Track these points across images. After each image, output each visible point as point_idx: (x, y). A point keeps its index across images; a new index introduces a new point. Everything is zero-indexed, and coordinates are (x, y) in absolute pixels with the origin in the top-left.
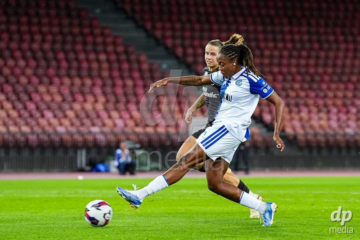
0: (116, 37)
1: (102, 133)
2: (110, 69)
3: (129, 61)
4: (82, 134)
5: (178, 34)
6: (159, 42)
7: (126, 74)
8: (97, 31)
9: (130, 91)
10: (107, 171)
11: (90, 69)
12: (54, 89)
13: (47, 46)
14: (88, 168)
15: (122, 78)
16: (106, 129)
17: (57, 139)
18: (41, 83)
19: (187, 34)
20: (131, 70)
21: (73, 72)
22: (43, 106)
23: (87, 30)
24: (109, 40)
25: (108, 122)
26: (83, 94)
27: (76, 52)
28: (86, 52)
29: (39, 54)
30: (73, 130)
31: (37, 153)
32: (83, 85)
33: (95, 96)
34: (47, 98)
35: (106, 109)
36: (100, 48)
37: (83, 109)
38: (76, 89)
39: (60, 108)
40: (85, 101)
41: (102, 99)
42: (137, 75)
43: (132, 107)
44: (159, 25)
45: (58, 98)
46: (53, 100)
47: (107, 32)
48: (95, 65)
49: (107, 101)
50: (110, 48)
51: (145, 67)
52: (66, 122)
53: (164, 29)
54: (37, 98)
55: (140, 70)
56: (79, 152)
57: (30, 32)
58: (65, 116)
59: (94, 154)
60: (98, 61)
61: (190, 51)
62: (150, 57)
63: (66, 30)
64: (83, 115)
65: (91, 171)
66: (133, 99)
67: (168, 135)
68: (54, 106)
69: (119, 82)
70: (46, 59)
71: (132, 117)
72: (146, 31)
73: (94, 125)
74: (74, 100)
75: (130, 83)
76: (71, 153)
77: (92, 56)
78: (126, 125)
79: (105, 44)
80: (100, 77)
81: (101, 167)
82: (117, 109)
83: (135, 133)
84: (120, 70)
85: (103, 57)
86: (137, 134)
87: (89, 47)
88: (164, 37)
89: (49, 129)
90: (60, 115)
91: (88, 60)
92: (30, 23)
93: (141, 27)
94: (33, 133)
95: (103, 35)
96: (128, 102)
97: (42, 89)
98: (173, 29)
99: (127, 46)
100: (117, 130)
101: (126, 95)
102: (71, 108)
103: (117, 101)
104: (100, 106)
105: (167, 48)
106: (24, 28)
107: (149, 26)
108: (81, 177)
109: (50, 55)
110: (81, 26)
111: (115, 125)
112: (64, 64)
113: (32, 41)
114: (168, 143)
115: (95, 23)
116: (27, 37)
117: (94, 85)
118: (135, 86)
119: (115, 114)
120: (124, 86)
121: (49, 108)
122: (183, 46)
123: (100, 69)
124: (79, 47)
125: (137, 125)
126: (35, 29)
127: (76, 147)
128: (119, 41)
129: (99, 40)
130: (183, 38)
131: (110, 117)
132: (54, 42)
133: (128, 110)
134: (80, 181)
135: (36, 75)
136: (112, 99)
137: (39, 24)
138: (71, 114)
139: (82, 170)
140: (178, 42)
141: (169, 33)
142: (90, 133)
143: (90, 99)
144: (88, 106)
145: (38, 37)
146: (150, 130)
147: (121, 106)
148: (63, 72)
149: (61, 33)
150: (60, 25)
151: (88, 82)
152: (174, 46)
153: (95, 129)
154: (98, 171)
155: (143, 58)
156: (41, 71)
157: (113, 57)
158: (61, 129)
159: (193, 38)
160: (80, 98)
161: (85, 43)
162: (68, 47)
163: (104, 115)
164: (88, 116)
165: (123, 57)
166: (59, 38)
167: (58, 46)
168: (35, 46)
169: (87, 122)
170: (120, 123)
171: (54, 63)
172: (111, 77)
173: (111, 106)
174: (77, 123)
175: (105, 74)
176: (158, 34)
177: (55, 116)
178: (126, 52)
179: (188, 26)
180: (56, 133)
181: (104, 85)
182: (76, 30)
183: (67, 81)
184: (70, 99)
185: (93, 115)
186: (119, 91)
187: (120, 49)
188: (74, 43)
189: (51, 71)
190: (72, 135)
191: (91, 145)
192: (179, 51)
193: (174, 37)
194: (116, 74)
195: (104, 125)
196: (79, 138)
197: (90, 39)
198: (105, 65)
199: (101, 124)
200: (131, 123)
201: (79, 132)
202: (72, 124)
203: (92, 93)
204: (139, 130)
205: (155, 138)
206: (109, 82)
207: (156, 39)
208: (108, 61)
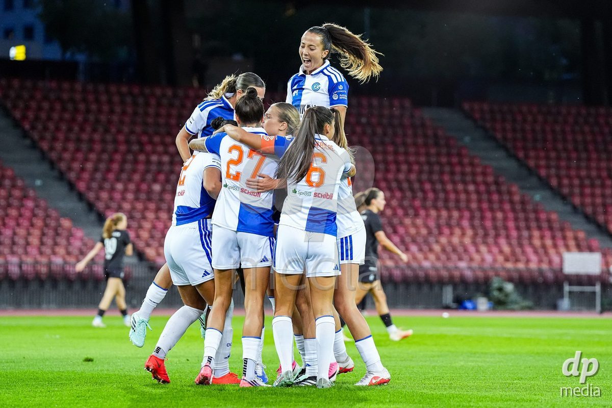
0: (485, 167)
1: (470, 268)
2: (480, 201)
3: (499, 192)
4: (448, 269)
5: (553, 163)
6: (531, 172)
7: (496, 206)
8: (466, 161)
9: (500, 224)
10: (475, 308)
11: (458, 201)
12: (419, 222)
13: (413, 177)
14: (454, 305)
15: (492, 210)
16: (475, 265)
17: (421, 274)
18: (406, 214)
19: (563, 164)
20: (501, 202)
21: (440, 204)
22: (408, 239)
23: (455, 160)
24: (479, 170)
25: (477, 257)
26: (450, 227)
27: (443, 183)
28: (454, 183)
29: (405, 185)
30: (439, 265)
31: (401, 289)
32: (450, 217)
33: (462, 229)
34: (413, 231)
35: (475, 243)
36: (469, 178)
37: (450, 243)
38: (443, 221)
39: (426, 242)
40: (452, 234)
41: (470, 232)
42: (507, 207)
43: (503, 241)
44: (532, 154)
45: (424, 231)
46: (418, 233)
47: (476, 161)
48: (463, 196)
49: (475, 235)
50: (480, 179)
51: (517, 198)
52: (432, 257)
53: (537, 158)
54: (401, 230)
55: (511, 202)
56: (444, 289)
57: (397, 163)
58: (431, 250)
59: (460, 291)
60: (467, 192)
61: (566, 181)
62: (522, 188)
63: (433, 159)
64: (449, 249)
65: (457, 309)
66: (503, 232)
67: (541, 272)
68: (420, 240)
69: (488, 215)
70: (412, 190)
71: (501, 252)
72: (518, 159)
73: (460, 259)
74: (441, 233)
75: (499, 215)
76: (436, 289)
77: (460, 187)
78: (495, 260)
79: (474, 174)
80: (469, 209)
81: (469, 305)
82: (485, 243)
83: (504, 268)
84: (490, 201)
85: (471, 188)
86: (508, 271)
87: (458, 178)
88: (538, 167)
89: (414, 265)
90: (425, 248)
91: (456, 192)
92: (396, 153)
93: (512, 156)
94: (397, 267)
95: (472, 164)
96: (497, 236)
97: (408, 221)
98: (547, 158)
99: (497, 177)
100: (486, 266)
101: (495, 228)
102: (437, 242)
103: (486, 235)
104: (467, 241)
105: (540, 178)
106: (390, 158)
107: (521, 154)
108: (446, 315)
109: (416, 186)
110: (449, 155)
111: (483, 260)
112: (431, 195)
113: (398, 171)
114: (540, 280)
115: (464, 152)
116: (393, 167)
117: (461, 218)
118: (505, 219)
119: (483, 249)
120: (494, 219)
121: (414, 241)
122: (559, 177)
123: (468, 201)
124: (446, 178)
125: (507, 260)
126: (401, 158)
127: (441, 283)
128: (489, 170)
129: (468, 169)
130: (558, 168)
131: (478, 251)
132: (420, 172)
133: (497, 244)
134: (445, 319)
135: (401, 206)
136: (481, 232)
137: (406, 154)
138: (437, 248)
139: (447, 308)
140: (553, 171)
141: (543, 163)
142: (457, 268)
143: (457, 231)
144: (456, 240)
145: (404, 167)
146: (521, 266)
147: (490, 240)
148: (429, 203)
149: (429, 163)
150: (428, 154)
151: (456, 214)
152: (549, 177)
153: (463, 265)
154: (465, 308)
155: (514, 189)
156: (406, 203)
157: (482, 188)
158: (426, 264)
159: (568, 168)
160: (446, 231)
161: (452, 173)
162: (435, 177)
163: (472, 249)
164: (454, 250)
165: (493, 188)
166: (426, 168)
167: (424, 177)
168: (402, 176)
169: (454, 257)
170: (489, 258)
171: (420, 194)
172: (481, 209)
173: (479, 240)
174: (443, 257)
175: (474, 205)
176: (532, 163)
177: (421, 250)
178: (497, 183)
179: (564, 155)
180: (421, 267)
181: (472, 219)
182: (444, 160)
183: (433, 213)
184: (435, 231)
185: (460, 249)
186: (488, 224)
187: (490, 179)
188: (442, 173)
189: (417, 203)
190: (437, 270)
191: (457, 280)
192: (554, 182)
193: (548, 167)
194: (485, 206)
195: (471, 260)
196: (445, 274)
197: (458, 169)
198: (474, 197)
199: (468, 259)
200: (500, 258)
201: (445, 268)
202: (438, 259)
203: (459, 225)
204: (509, 265)
205: (526, 275)
206: (477, 214)
207: (529, 169)
208: (478, 192)
